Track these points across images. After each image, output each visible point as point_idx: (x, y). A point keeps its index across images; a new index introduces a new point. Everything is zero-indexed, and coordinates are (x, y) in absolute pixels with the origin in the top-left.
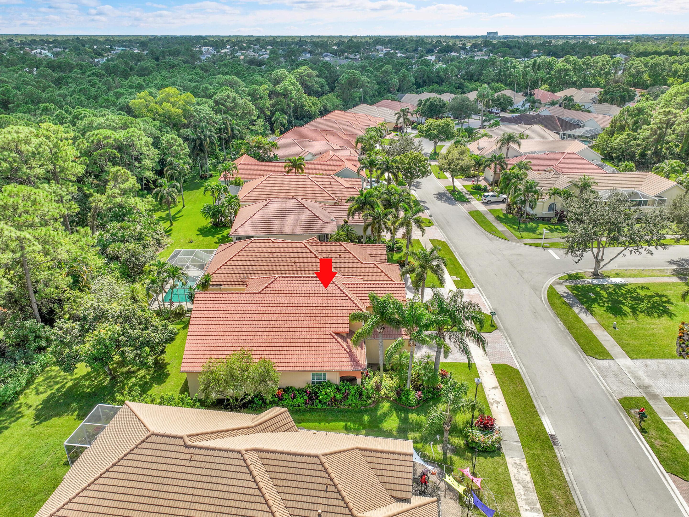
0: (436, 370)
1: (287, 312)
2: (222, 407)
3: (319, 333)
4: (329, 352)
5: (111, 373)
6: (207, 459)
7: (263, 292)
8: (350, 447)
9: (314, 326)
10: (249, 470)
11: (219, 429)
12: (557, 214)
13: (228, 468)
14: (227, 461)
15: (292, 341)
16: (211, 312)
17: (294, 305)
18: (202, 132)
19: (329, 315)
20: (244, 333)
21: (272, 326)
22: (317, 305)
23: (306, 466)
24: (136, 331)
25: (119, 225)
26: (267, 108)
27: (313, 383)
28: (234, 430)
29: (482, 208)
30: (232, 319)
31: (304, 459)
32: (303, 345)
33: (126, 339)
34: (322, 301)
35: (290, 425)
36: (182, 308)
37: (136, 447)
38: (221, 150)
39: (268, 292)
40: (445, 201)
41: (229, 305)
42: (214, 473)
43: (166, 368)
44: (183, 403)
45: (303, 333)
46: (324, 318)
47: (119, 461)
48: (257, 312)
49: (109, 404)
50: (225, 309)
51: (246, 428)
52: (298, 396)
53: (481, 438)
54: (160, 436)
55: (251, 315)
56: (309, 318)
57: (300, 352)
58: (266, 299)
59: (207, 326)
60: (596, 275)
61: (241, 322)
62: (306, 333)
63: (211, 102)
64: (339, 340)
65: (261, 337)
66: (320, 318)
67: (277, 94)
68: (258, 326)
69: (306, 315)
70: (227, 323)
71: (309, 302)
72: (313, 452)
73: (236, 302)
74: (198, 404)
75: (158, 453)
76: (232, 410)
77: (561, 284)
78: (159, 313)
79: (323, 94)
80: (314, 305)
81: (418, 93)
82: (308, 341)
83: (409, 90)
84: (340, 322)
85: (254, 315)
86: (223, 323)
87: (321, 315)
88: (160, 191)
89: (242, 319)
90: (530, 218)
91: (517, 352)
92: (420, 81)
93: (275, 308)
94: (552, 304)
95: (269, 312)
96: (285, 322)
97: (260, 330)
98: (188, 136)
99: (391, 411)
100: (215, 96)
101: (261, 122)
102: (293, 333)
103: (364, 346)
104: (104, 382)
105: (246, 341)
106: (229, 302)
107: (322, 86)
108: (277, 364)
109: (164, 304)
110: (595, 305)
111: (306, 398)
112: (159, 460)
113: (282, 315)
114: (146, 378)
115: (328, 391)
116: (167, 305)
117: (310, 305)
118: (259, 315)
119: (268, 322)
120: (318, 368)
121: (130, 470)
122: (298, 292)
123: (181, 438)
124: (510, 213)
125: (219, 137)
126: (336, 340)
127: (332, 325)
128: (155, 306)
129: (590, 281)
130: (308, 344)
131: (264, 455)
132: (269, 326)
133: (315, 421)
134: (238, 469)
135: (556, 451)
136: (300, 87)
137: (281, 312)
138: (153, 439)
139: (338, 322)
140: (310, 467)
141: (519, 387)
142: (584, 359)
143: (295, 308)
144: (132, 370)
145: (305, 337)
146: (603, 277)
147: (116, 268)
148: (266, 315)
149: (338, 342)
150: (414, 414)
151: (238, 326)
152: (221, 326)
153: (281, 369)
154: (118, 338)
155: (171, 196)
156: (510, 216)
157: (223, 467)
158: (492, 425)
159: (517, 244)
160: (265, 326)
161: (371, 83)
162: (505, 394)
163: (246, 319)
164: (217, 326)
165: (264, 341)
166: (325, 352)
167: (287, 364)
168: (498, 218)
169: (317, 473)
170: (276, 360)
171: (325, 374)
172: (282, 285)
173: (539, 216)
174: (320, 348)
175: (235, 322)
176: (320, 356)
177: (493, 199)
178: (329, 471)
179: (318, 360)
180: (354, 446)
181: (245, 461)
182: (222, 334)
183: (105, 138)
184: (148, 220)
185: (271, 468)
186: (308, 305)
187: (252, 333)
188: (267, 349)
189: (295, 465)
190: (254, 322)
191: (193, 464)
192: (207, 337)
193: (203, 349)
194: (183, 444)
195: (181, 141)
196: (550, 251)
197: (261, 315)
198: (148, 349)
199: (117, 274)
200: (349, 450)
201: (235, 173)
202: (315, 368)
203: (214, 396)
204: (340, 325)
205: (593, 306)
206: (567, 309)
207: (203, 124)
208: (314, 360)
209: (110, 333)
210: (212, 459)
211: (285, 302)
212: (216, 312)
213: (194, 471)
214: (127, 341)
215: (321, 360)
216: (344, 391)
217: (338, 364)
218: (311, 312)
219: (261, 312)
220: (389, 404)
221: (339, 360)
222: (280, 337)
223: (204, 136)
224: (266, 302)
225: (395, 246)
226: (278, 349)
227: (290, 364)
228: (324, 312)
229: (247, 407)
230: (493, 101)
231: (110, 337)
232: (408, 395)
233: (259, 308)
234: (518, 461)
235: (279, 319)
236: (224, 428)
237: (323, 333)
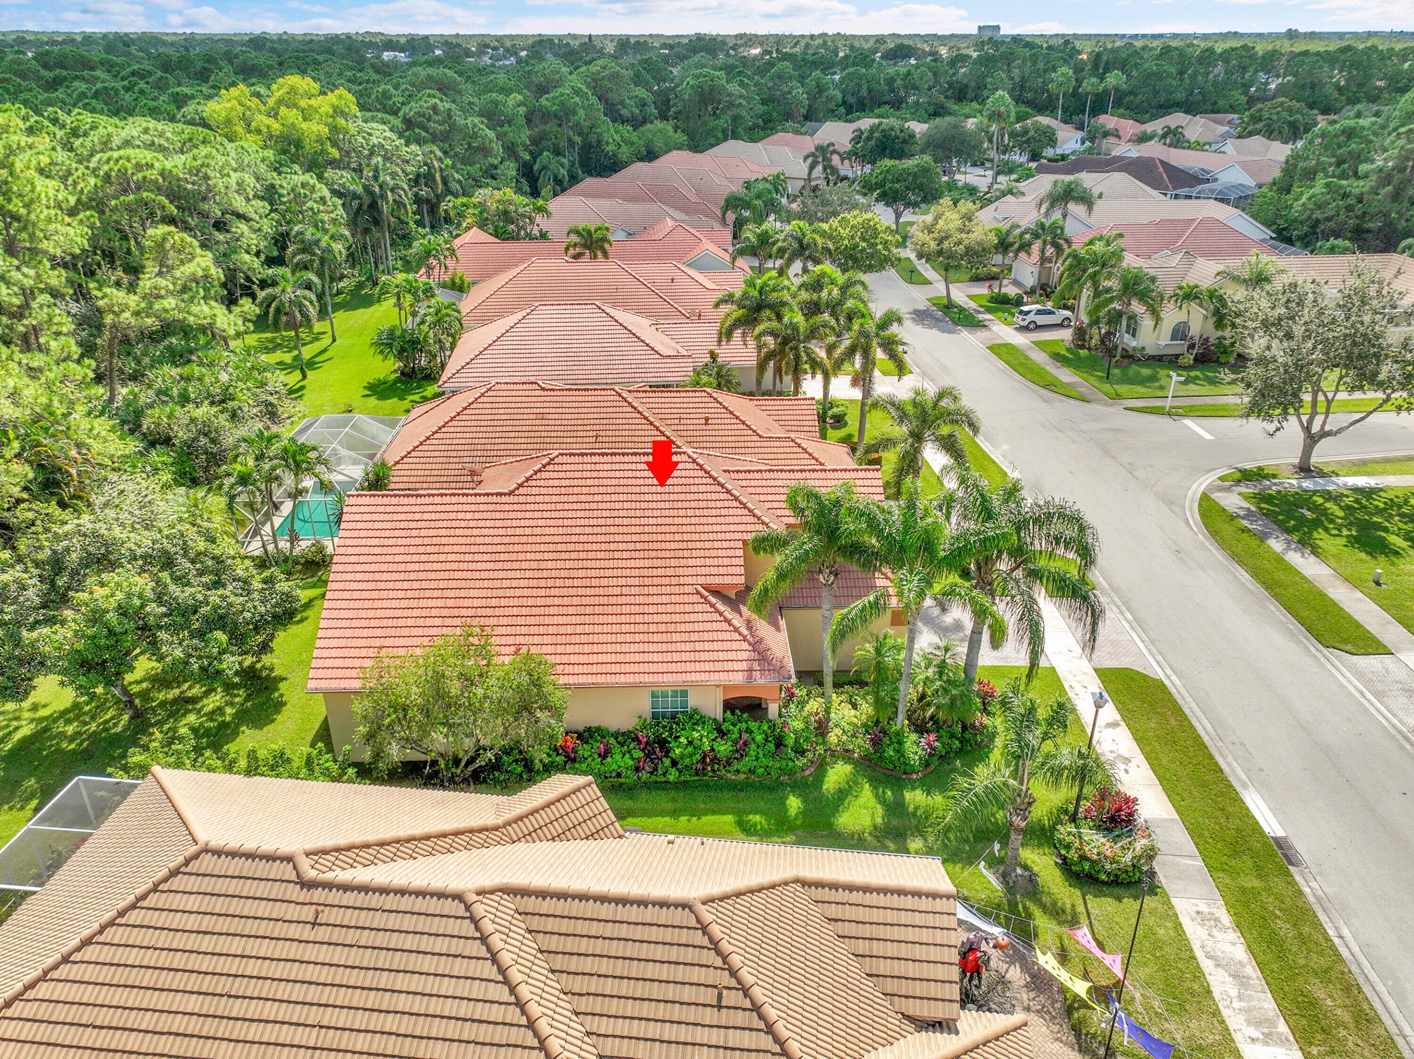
0: (969, 679)
1: (582, 539)
2: (420, 781)
3: (668, 590)
4: (694, 637)
5: (131, 702)
6: (364, 919)
7: (522, 491)
8: (776, 877)
9: (655, 572)
10: (489, 950)
11: (402, 833)
12: (1192, 346)
13: (426, 943)
14: (422, 924)
15: (598, 610)
16: (386, 542)
17: (600, 522)
18: (376, 178)
19: (691, 545)
20: (473, 593)
21: (545, 574)
22: (660, 521)
23: (654, 934)
24: (189, 590)
25: (175, 372)
26: (524, 145)
27: (655, 716)
28: (445, 835)
29: (1019, 340)
30: (442, 557)
31: (650, 914)
32: (627, 619)
33: (164, 609)
34: (671, 513)
35: (601, 821)
36: (321, 550)
37: (155, 889)
38: (420, 223)
39: (535, 491)
40: (930, 327)
41: (432, 524)
42: (383, 959)
43: (277, 689)
44: (311, 770)
45: (625, 591)
46: (680, 554)
47: (101, 931)
48: (506, 540)
49: (110, 775)
50: (423, 533)
51: (480, 831)
52: (617, 749)
53: (1103, 849)
54: (227, 854)
55: (490, 549)
56: (641, 554)
57: (620, 638)
58: (528, 507)
59: (377, 576)
60: (1305, 469)
61: (465, 566)
62: (633, 591)
63: (397, 122)
64: (720, 606)
65: (516, 602)
66: (668, 554)
67: (546, 116)
68: (510, 574)
69: (632, 546)
70: (428, 566)
71: (639, 513)
72: (675, 893)
73: (453, 516)
74: (351, 771)
75: (220, 905)
76: (442, 786)
77: (1229, 489)
78: (262, 563)
79: (644, 122)
80: (652, 521)
81: (850, 121)
82: (641, 609)
83: (831, 114)
84: (720, 561)
85: (499, 548)
86: (417, 567)
87: (673, 546)
88: (274, 298)
89: (468, 557)
90: (1129, 357)
91: (1152, 642)
92: (852, 100)
93: (552, 531)
94: (1214, 533)
95: (538, 539)
96: (580, 564)
97: (515, 583)
98: (343, 186)
99: (856, 783)
100: (405, 109)
101: (510, 169)
102: (601, 591)
103: (783, 623)
104: (115, 725)
105: (480, 612)
106: (434, 516)
107: (643, 104)
108: (559, 669)
109: (275, 542)
110: (1320, 535)
111: (638, 754)
112: (222, 925)
113: (571, 547)
114: (223, 714)
115: (696, 735)
116: (284, 545)
117: (643, 521)
118: (511, 548)
119: (534, 565)
120: (667, 678)
121: (133, 956)
122: (609, 489)
123: (288, 859)
124: (1082, 347)
125: (416, 195)
126: (712, 606)
127: (699, 571)
128: (255, 548)
129: (1294, 482)
130: (639, 618)
131: (532, 903)
132: (537, 574)
133: (662, 813)
134: (456, 946)
135: (1298, 878)
136: (594, 99)
137: (567, 539)
138: (207, 863)
139: (716, 562)
140: (668, 935)
141: (1173, 722)
142: (1318, 654)
143: (604, 530)
144: (189, 694)
145: (632, 600)
146: (1322, 474)
147: (163, 463)
148: (529, 548)
149: (717, 611)
150: (918, 792)
151: (457, 575)
152: (413, 576)
153: (571, 680)
154: (142, 606)
155: (301, 306)
156: (1083, 353)
157: (410, 942)
158: (1130, 815)
159: (1111, 409)
160: (528, 574)
161: (749, 99)
162: (1140, 740)
163: (477, 557)
164: (402, 576)
165: (524, 611)
166: (685, 637)
167: (585, 669)
168: (1057, 357)
169: (690, 955)
170: (558, 659)
171: (684, 694)
172: (568, 475)
173: (1150, 351)
174: (671, 627)
175: (448, 566)
176: (673, 647)
177: (1042, 320)
178: (725, 946)
179: (668, 657)
180: (789, 874)
181: (475, 921)
182: (417, 594)
183: (139, 167)
184: (245, 361)
185: (554, 943)
186: (637, 521)
187: (495, 593)
188: (533, 630)
189: (624, 931)
190: (500, 566)
191: (322, 933)
192: (378, 604)
193: (365, 633)
194: (294, 877)
195: (326, 193)
196: (1188, 422)
197: (517, 548)
198: (221, 636)
199: (166, 477)
200: (773, 887)
201: (450, 263)
202: (658, 678)
203: (395, 753)
204: (722, 570)
205: (1315, 535)
206: (1254, 543)
207: (378, 160)
208: (656, 657)
209: (120, 596)
210: (378, 920)
211: (579, 514)
212: (400, 541)
213: (324, 954)
214: (165, 615)
215: (676, 657)
216: (735, 736)
217: (718, 666)
218: (646, 537)
219: (516, 540)
220: (849, 768)
221: (722, 656)
222: (566, 601)
223: (381, 187)
224: (528, 515)
225: (830, 413)
226: (562, 630)
227: (595, 668)
228: (677, 537)
229: (485, 781)
230: (1013, 135)
231: (120, 606)
232: (900, 743)
233: (510, 531)
234: (1203, 908)
235: (563, 556)
236: (418, 831)
237: (677, 590)
